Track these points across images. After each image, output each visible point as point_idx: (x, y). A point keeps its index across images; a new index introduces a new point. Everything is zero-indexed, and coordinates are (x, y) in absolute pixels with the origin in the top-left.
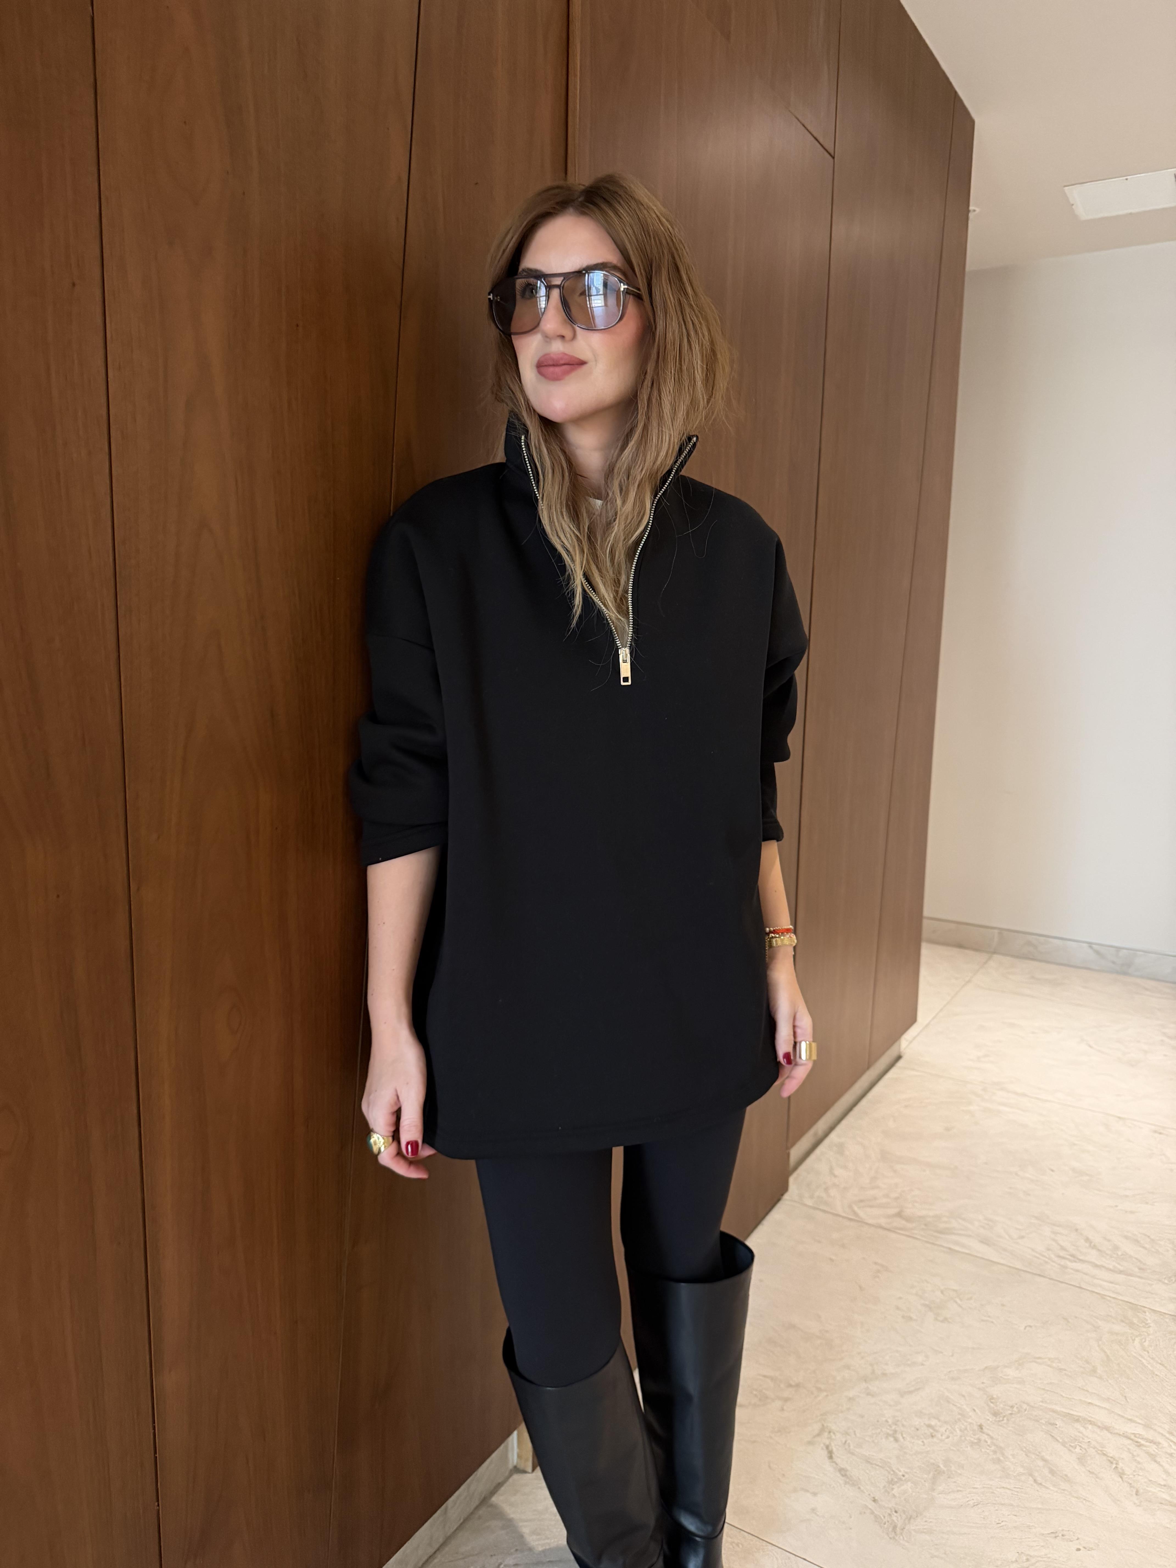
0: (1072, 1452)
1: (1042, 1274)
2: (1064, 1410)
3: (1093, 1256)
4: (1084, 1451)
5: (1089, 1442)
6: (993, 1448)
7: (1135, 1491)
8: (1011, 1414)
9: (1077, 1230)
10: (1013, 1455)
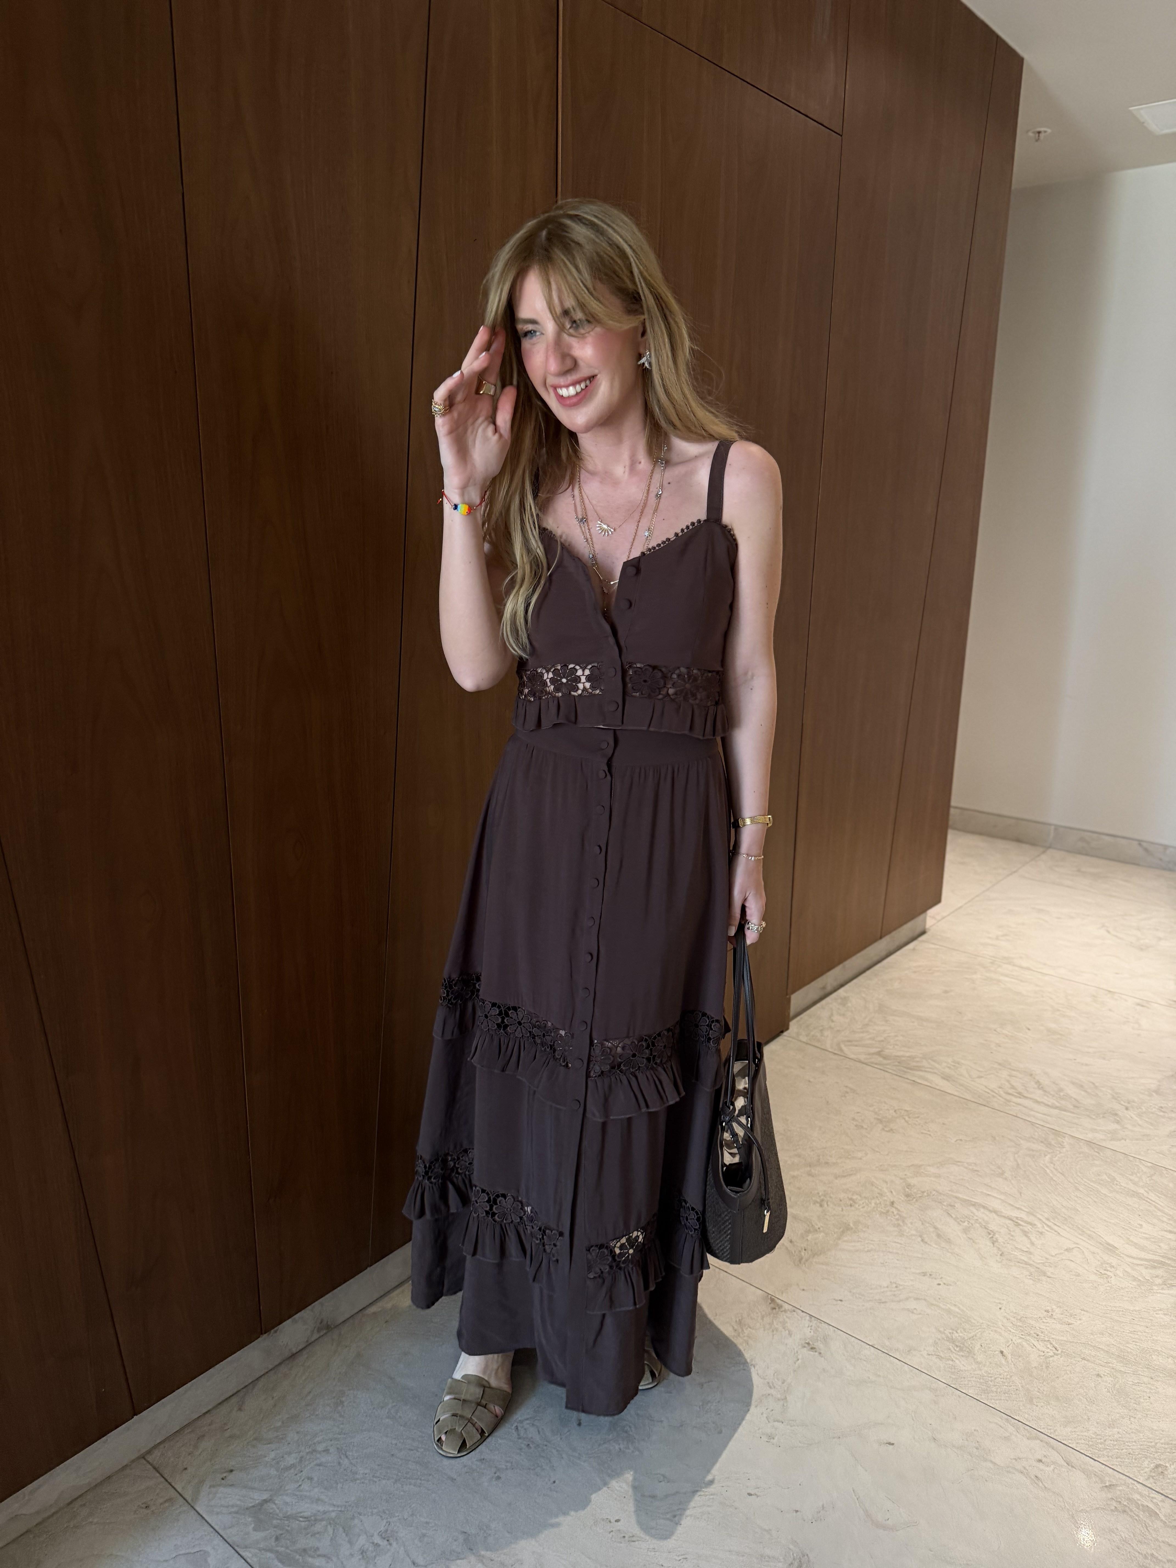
0: (960, 1225)
1: (987, 1105)
2: (965, 1197)
3: (1038, 1095)
4: (970, 1225)
5: (977, 1220)
6: (897, 1217)
7: (1000, 1253)
8: (920, 1197)
9: (1031, 1075)
10: (911, 1223)
